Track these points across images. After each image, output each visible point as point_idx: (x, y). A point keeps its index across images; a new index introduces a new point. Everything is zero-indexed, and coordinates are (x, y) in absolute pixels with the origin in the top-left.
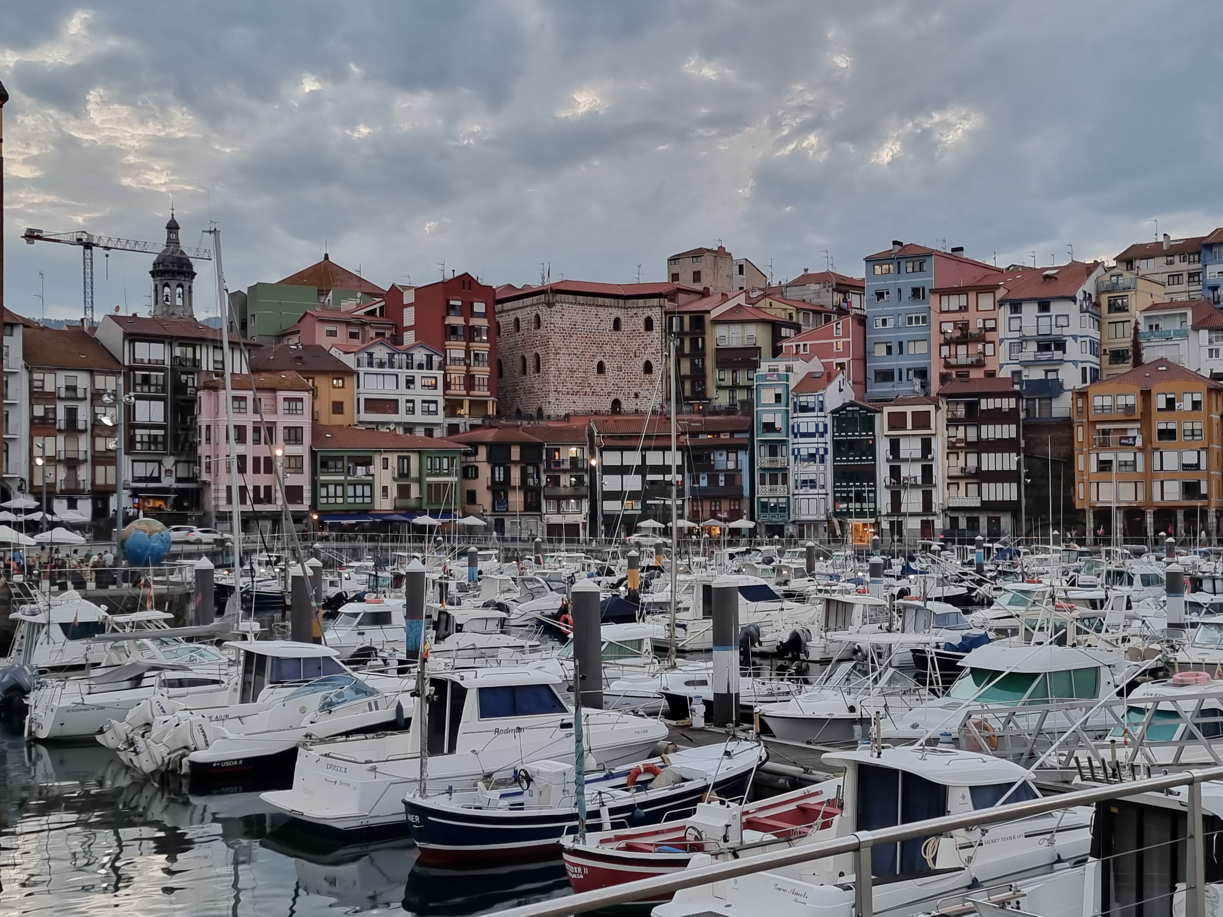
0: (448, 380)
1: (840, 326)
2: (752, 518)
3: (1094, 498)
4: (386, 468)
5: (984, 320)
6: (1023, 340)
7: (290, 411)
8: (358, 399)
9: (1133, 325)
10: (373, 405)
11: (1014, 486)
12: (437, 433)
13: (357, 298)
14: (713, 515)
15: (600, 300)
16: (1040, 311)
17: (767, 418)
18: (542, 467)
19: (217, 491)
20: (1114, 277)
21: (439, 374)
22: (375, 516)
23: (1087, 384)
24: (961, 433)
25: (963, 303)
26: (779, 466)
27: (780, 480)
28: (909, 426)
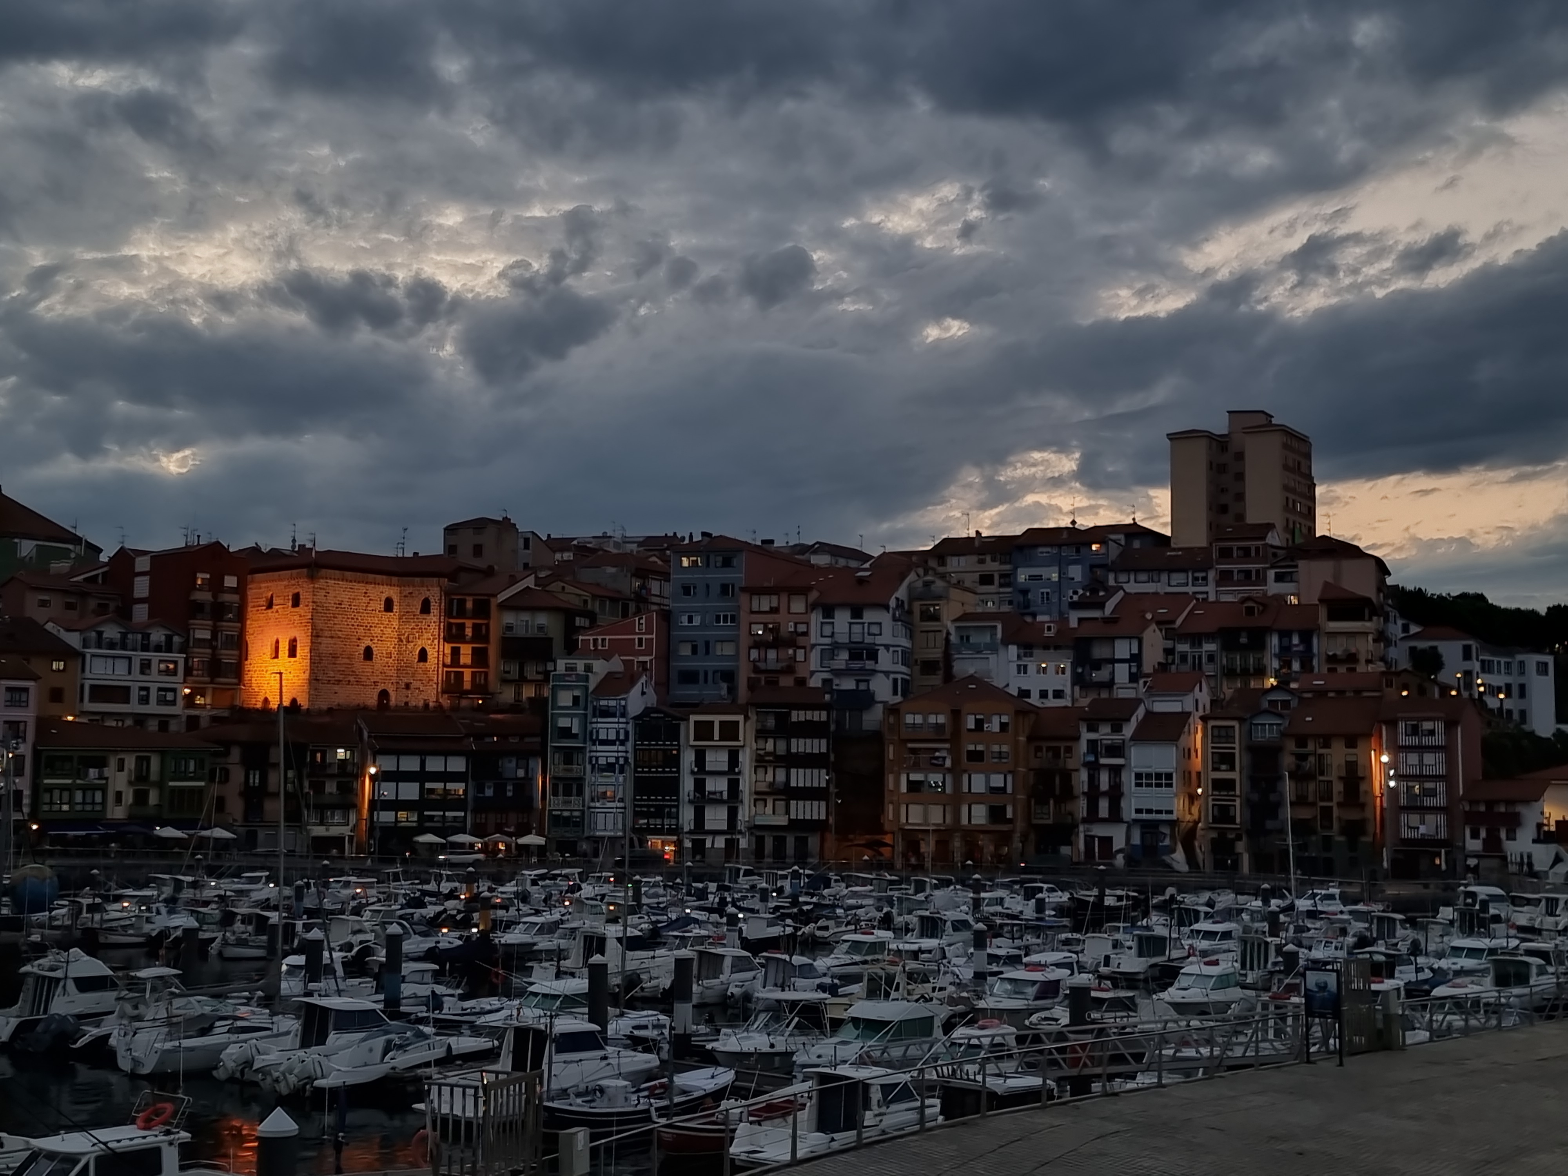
0: (190, 664)
1: (643, 621)
2: (540, 834)
3: (903, 819)
4: (121, 769)
5: (796, 624)
6: (835, 647)
7: (13, 704)
8: (82, 686)
9: (945, 635)
10: (101, 693)
11: (823, 804)
12: (174, 727)
13: (70, 558)
14: (499, 829)
15: (371, 577)
16: (852, 618)
17: (563, 722)
18: (305, 772)
20: (927, 584)
21: (180, 657)
22: (106, 826)
23: (899, 698)
24: (770, 746)
25: (775, 604)
26: (574, 775)
27: (574, 791)
28: (716, 737)
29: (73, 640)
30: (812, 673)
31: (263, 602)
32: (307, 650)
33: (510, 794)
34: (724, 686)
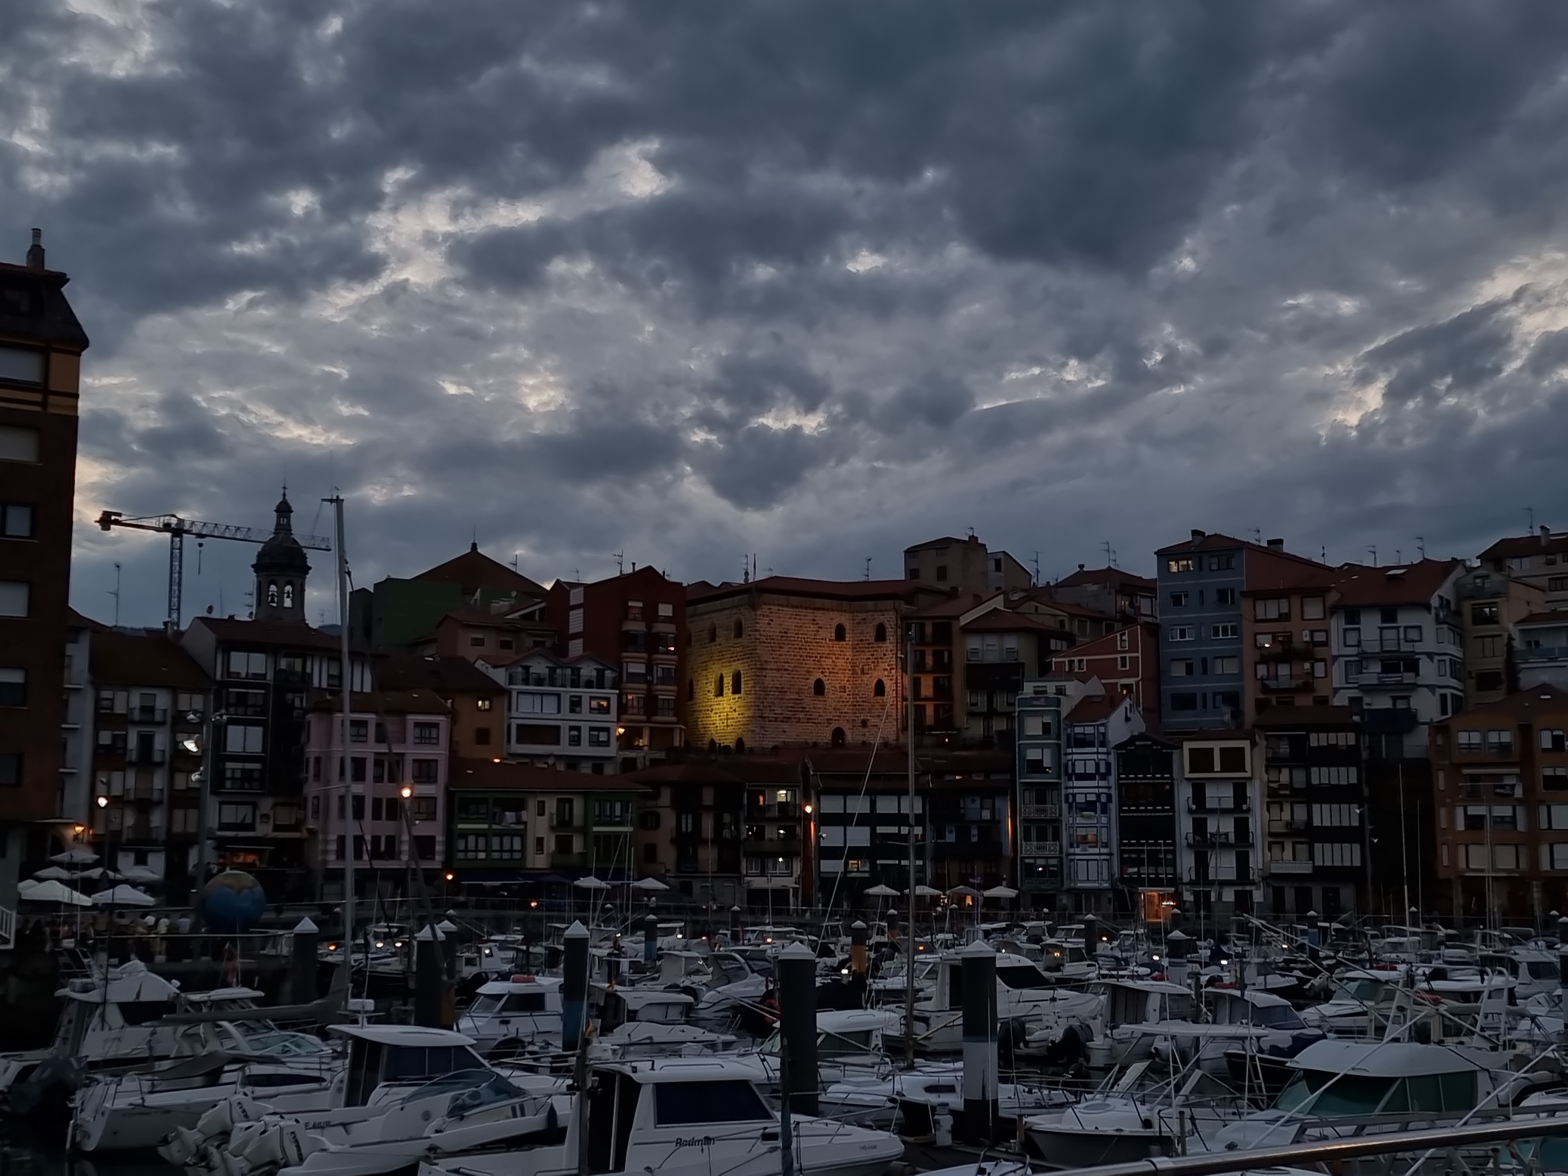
0: (624, 701)
1: (1125, 638)
2: (1012, 885)
3: (1462, 865)
4: (541, 813)
5: (1312, 632)
6: (1363, 659)
7: (422, 740)
8: (509, 727)
9: (1506, 641)
10: (529, 733)
11: (1357, 847)
12: (609, 770)
13: (511, 597)
14: (964, 881)
15: (819, 602)
16: (1383, 621)
17: (1033, 754)
18: (743, 815)
19: (326, 842)
20: (1479, 579)
21: (613, 694)
22: (526, 876)
23: (1448, 715)
24: (1285, 777)
25: (1284, 610)
26: (1049, 817)
27: (1050, 835)
28: (1217, 767)
29: (499, 676)
30: (1336, 690)
31: (706, 635)
32: (752, 684)
33: (975, 839)
34: (1227, 710)
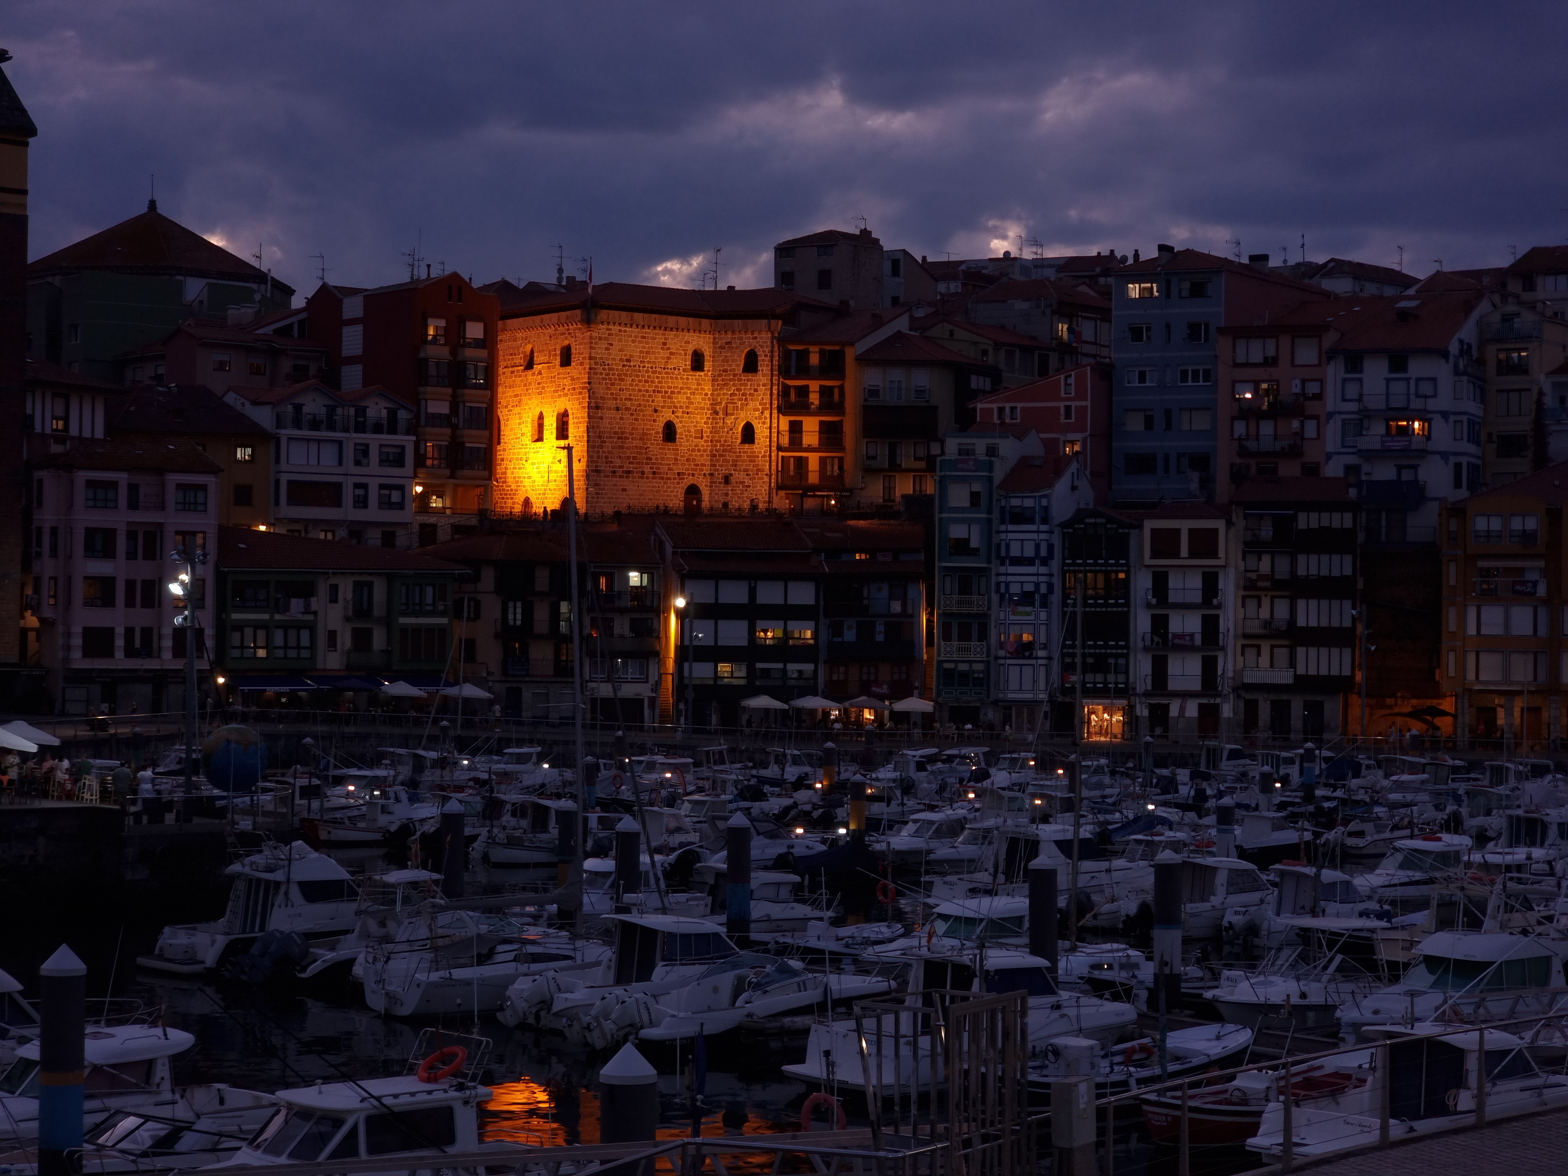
0: (422, 451)
1: (1071, 380)
2: (925, 696)
3: (1471, 676)
4: (334, 600)
5: (1304, 382)
6: (1365, 416)
7: (185, 506)
8: (277, 482)
9: (1535, 396)
10: (303, 492)
11: (1347, 652)
12: (401, 539)
13: (254, 302)
14: (865, 689)
15: (671, 320)
16: (1391, 371)
17: (957, 531)
19: (68, 635)
20: (1507, 319)
21: (408, 441)
22: (317, 680)
23: (1463, 493)
24: (1265, 566)
25: (1271, 352)
26: (975, 610)
27: (975, 634)
28: (1184, 551)
29: (263, 417)
30: (1329, 456)
31: (519, 359)
32: (583, 428)
34: (1195, 476)
